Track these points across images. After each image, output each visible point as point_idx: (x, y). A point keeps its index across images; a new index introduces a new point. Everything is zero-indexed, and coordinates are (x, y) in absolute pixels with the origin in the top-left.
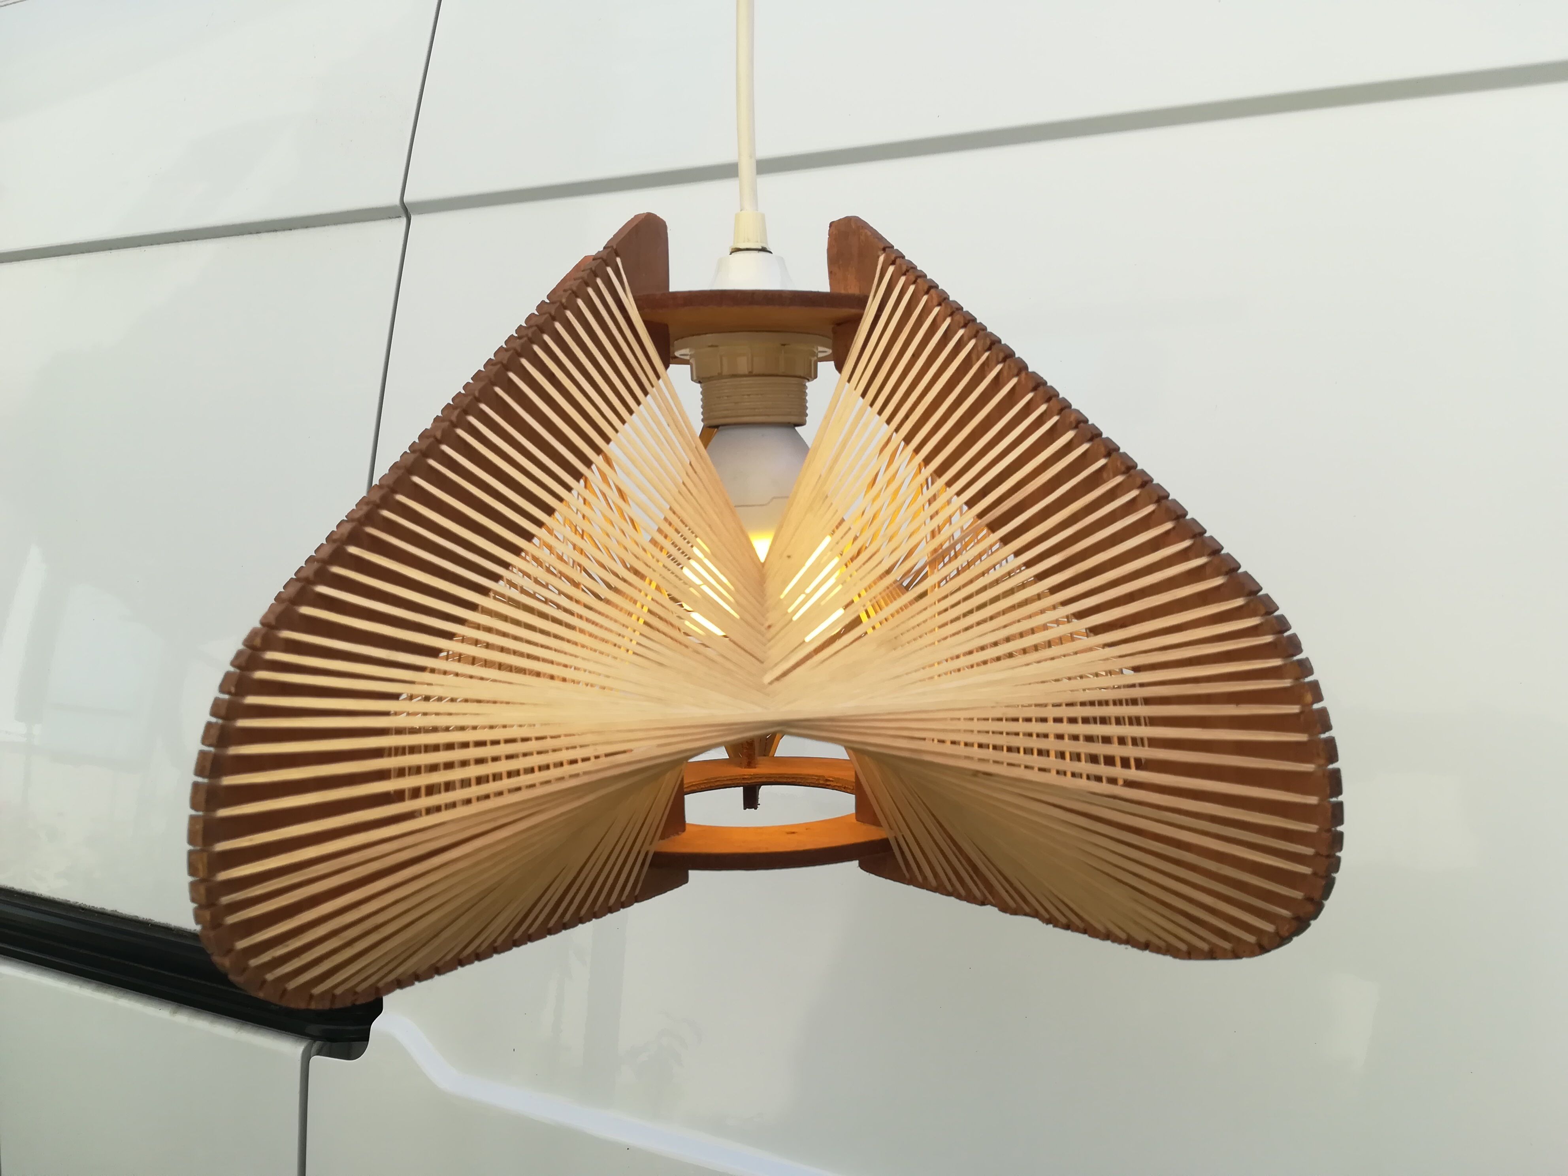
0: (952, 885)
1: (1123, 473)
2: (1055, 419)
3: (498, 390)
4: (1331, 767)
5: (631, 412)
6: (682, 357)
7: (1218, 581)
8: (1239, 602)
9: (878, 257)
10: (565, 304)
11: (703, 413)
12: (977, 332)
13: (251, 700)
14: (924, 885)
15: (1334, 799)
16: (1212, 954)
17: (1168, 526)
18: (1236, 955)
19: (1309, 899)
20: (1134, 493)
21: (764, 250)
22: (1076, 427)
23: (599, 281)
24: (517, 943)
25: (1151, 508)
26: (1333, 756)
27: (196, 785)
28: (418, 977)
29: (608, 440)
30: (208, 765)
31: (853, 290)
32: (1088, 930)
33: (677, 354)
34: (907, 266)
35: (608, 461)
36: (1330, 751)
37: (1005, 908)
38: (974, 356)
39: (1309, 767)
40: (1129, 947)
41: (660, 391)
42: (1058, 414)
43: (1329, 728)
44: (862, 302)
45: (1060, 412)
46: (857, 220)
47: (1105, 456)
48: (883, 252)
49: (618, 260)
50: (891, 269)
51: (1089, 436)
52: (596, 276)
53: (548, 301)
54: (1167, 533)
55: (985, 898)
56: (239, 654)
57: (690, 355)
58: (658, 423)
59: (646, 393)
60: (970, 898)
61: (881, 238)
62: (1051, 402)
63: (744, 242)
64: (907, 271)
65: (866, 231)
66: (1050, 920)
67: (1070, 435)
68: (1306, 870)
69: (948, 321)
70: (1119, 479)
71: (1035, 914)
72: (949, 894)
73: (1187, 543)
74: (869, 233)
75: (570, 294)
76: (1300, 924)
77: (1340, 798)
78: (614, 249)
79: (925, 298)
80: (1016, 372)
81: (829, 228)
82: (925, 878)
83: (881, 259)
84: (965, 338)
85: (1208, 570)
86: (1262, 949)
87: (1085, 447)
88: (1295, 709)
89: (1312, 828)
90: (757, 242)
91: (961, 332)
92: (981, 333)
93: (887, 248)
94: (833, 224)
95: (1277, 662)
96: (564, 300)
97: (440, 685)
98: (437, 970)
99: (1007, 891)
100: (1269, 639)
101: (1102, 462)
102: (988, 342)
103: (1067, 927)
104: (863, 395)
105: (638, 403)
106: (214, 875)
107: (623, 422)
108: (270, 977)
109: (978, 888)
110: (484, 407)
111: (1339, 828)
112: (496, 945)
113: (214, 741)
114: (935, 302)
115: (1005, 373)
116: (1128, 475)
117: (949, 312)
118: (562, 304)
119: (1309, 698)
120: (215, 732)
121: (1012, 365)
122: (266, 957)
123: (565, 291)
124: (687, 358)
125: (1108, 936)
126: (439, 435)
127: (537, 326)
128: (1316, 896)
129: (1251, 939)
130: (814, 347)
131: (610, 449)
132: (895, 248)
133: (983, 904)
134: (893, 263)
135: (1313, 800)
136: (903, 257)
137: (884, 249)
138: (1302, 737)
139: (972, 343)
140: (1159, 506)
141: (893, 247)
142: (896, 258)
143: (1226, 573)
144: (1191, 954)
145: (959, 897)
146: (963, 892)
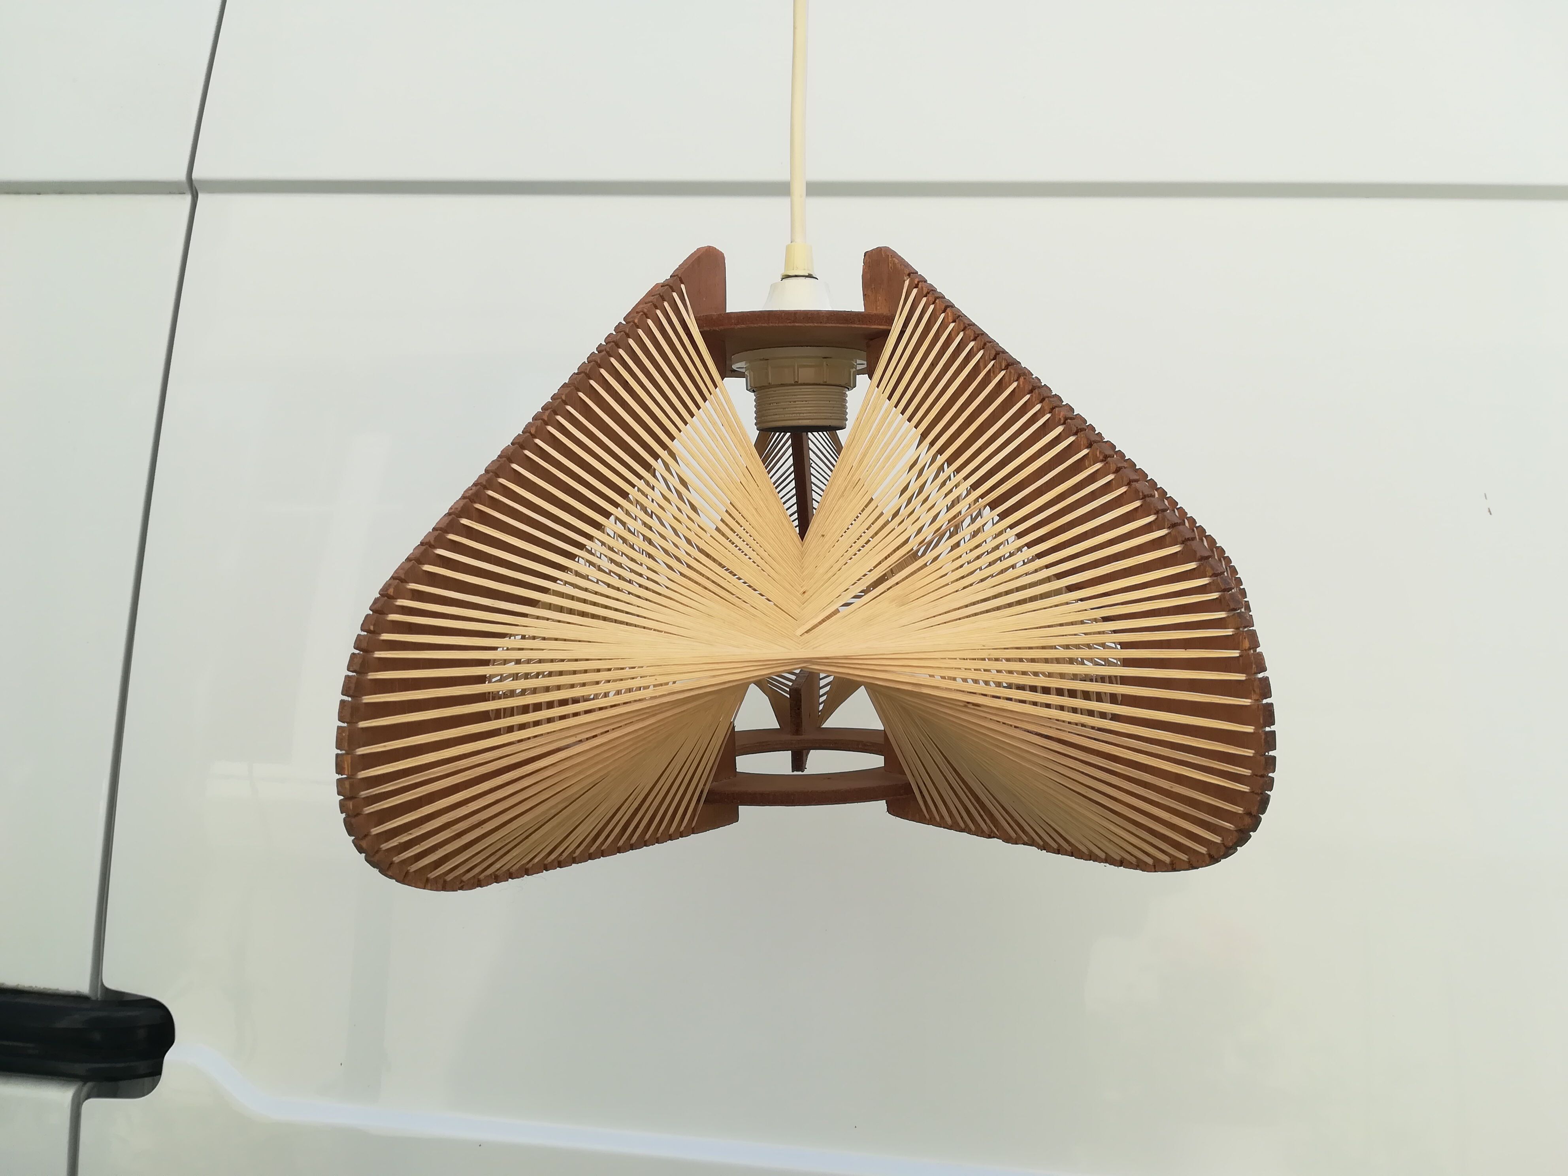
0: (964, 822)
1: (1102, 461)
2: (1048, 416)
3: (581, 394)
4: (1265, 701)
5: (692, 415)
6: (737, 369)
7: (1176, 549)
8: (1192, 565)
9: (904, 281)
10: (638, 324)
11: (756, 418)
12: (985, 344)
13: (385, 636)
14: (941, 824)
15: (1267, 729)
16: (1173, 866)
17: (1137, 504)
18: (1192, 866)
19: (1249, 814)
20: (1110, 477)
21: (810, 276)
22: (1064, 423)
23: (666, 304)
24: (591, 857)
25: (1123, 489)
26: (1267, 693)
27: (342, 702)
28: (511, 875)
29: (672, 438)
30: (353, 686)
31: (882, 309)
32: (1075, 853)
33: (734, 367)
34: (928, 289)
35: (672, 455)
36: (1265, 689)
37: (1008, 839)
38: (981, 364)
39: (1247, 702)
40: (1107, 865)
41: (716, 396)
42: (1049, 413)
43: (1264, 669)
44: (890, 320)
45: (1051, 410)
46: (887, 249)
47: (1087, 448)
48: (908, 277)
49: (683, 286)
50: (915, 291)
51: (1075, 430)
52: (664, 300)
53: (625, 323)
54: (1136, 509)
55: (992, 831)
56: (376, 601)
57: (745, 368)
58: (714, 424)
59: (705, 399)
60: (979, 833)
61: (907, 265)
62: (1044, 402)
63: (793, 270)
64: (928, 293)
65: (894, 259)
66: (1045, 847)
67: (1059, 429)
68: (1245, 789)
69: (961, 335)
70: (1098, 466)
71: (1032, 843)
72: (962, 831)
73: (1151, 518)
74: (897, 261)
75: (642, 315)
76: (1242, 837)
77: (1273, 728)
78: (678, 277)
79: (943, 315)
80: (1016, 378)
81: (863, 257)
82: (942, 817)
83: (907, 283)
84: (975, 349)
85: (1168, 540)
86: (1213, 859)
87: (1072, 439)
88: (1235, 653)
89: (1250, 753)
90: (805, 270)
91: (972, 344)
92: (988, 344)
93: (912, 273)
94: (867, 254)
95: (1222, 615)
96: (636, 321)
97: (534, 627)
98: (527, 871)
99: (1009, 824)
100: (1215, 595)
101: (1085, 452)
102: (993, 353)
103: (1058, 851)
104: (890, 398)
105: (699, 408)
106: (356, 774)
107: (686, 423)
108: (396, 859)
109: (986, 823)
110: (569, 408)
111: (1271, 753)
112: (575, 855)
113: (357, 668)
114: (950, 320)
115: (1007, 379)
116: (1105, 462)
117: (962, 327)
118: (635, 324)
119: (1246, 644)
120: (358, 661)
121: (1013, 371)
122: (394, 843)
123: (637, 313)
124: (743, 370)
125: (1091, 857)
126: (533, 431)
127: (613, 342)
128: (1254, 811)
129: (1203, 850)
130: (853, 360)
131: (673, 445)
132: (919, 274)
133: (990, 837)
134: (916, 287)
135: (1250, 729)
136: (926, 281)
137: (909, 275)
138: (1242, 677)
139: (981, 352)
140: (1129, 487)
141: (917, 273)
142: (919, 282)
143: (1183, 543)
144: (1157, 866)
145: (970, 832)
146: (973, 828)
